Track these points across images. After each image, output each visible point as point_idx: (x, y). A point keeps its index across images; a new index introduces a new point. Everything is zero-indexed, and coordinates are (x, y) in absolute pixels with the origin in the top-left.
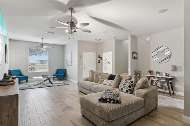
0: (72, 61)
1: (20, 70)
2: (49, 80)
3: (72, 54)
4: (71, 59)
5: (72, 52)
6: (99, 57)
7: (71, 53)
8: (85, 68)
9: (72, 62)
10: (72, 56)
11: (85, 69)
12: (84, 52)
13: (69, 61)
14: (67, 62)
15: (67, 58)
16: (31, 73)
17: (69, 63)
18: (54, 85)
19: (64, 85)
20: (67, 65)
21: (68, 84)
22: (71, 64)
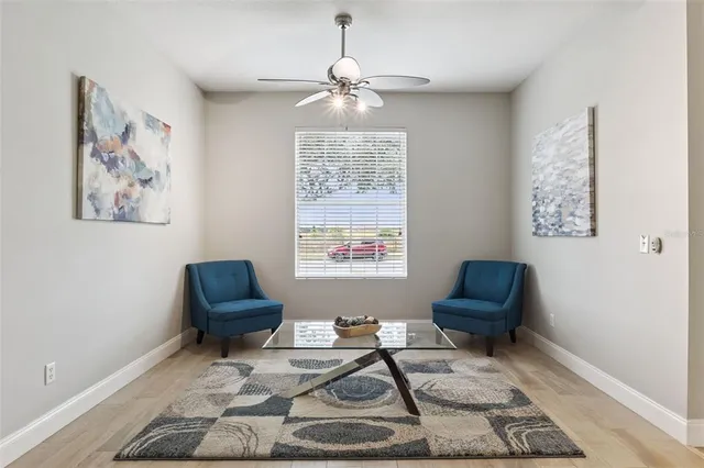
0: (593, 194)
1: (248, 264)
2: (391, 363)
3: (593, 127)
4: (585, 173)
5: (593, 112)
7: (585, 121)
9: (593, 205)
10: (593, 149)
13: (559, 200)
14: (542, 209)
15: (541, 177)
16: (308, 281)
17: (560, 214)
18: (420, 437)
19: (524, 455)
20: (535, 234)
21: (578, 454)
22: (587, 226)
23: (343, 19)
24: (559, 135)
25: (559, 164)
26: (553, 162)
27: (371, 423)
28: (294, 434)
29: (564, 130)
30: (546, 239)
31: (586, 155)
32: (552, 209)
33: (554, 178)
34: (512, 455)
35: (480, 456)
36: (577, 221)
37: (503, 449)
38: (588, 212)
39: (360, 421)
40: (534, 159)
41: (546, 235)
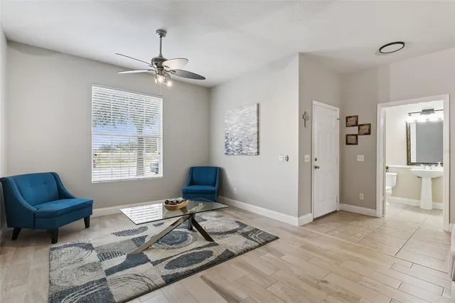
0: (258, 138)
3: (258, 111)
4: (255, 130)
5: (258, 105)
6: (356, 125)
7: (256, 109)
8: (316, 164)
9: (258, 143)
10: (258, 120)
11: (316, 167)
12: (314, 102)
13: (240, 139)
14: (230, 143)
15: (230, 129)
16: (101, 184)
17: (241, 145)
18: (224, 249)
19: (264, 244)
20: (226, 154)
21: (277, 238)
22: (256, 151)
23: (162, 33)
24: (241, 112)
25: (241, 125)
26: (237, 123)
27: (198, 251)
28: (166, 268)
29: (244, 110)
30: (233, 156)
31: (256, 122)
32: (236, 143)
33: (238, 130)
34: (260, 245)
35: (252, 249)
36: (251, 149)
37: (257, 244)
38: (256, 145)
39: (192, 252)
40: (226, 121)
41: (233, 154)
